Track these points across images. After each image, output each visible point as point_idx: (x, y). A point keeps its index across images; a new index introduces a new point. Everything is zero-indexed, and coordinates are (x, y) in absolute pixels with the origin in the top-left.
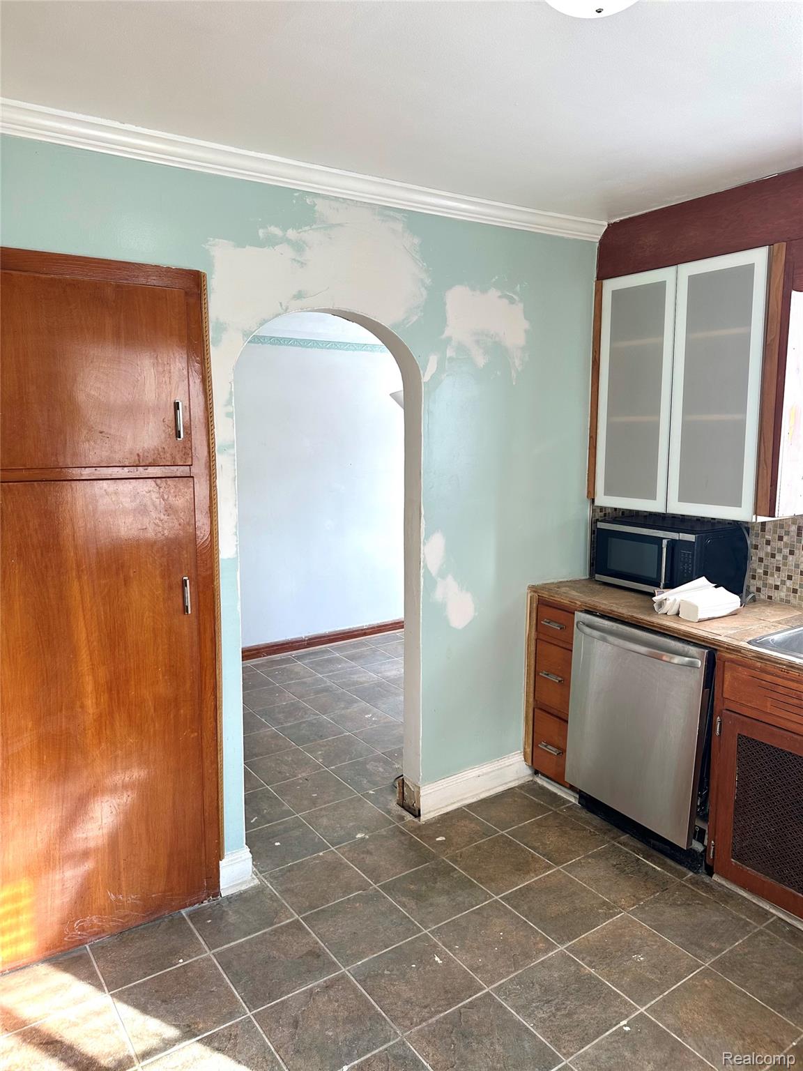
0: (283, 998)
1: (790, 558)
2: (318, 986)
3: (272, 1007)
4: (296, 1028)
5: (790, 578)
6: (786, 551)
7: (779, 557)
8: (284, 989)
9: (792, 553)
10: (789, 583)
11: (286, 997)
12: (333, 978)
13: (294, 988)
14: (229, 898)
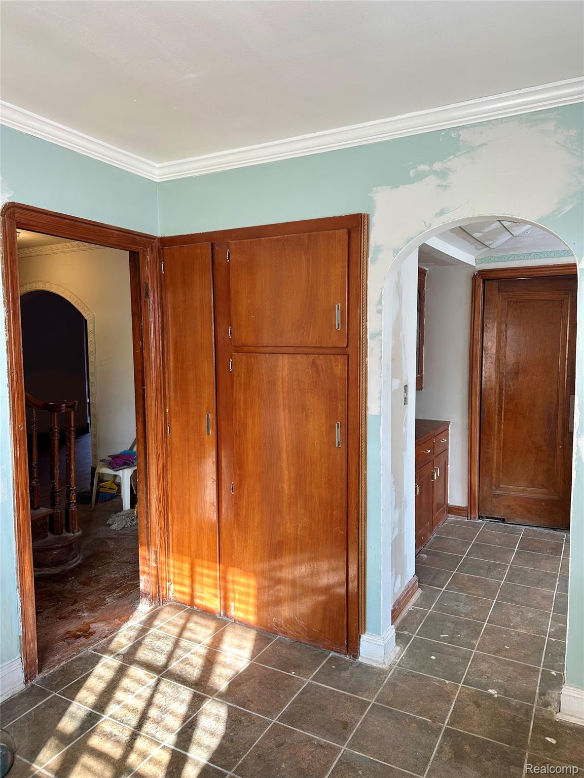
0: (296, 729)
2: (318, 741)
3: (286, 728)
4: (277, 747)
8: (305, 726)
11: (299, 730)
12: (331, 745)
13: (308, 730)
14: (361, 664)
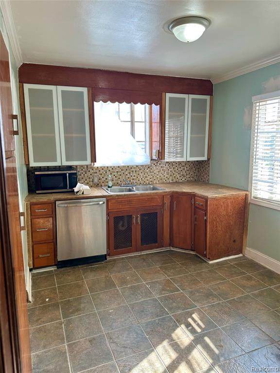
1: (86, 175)
5: (86, 180)
6: (84, 173)
7: (82, 175)
9: (86, 173)
10: (86, 182)
